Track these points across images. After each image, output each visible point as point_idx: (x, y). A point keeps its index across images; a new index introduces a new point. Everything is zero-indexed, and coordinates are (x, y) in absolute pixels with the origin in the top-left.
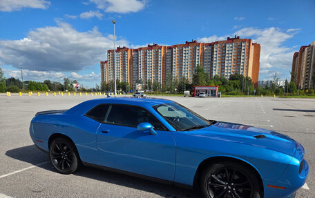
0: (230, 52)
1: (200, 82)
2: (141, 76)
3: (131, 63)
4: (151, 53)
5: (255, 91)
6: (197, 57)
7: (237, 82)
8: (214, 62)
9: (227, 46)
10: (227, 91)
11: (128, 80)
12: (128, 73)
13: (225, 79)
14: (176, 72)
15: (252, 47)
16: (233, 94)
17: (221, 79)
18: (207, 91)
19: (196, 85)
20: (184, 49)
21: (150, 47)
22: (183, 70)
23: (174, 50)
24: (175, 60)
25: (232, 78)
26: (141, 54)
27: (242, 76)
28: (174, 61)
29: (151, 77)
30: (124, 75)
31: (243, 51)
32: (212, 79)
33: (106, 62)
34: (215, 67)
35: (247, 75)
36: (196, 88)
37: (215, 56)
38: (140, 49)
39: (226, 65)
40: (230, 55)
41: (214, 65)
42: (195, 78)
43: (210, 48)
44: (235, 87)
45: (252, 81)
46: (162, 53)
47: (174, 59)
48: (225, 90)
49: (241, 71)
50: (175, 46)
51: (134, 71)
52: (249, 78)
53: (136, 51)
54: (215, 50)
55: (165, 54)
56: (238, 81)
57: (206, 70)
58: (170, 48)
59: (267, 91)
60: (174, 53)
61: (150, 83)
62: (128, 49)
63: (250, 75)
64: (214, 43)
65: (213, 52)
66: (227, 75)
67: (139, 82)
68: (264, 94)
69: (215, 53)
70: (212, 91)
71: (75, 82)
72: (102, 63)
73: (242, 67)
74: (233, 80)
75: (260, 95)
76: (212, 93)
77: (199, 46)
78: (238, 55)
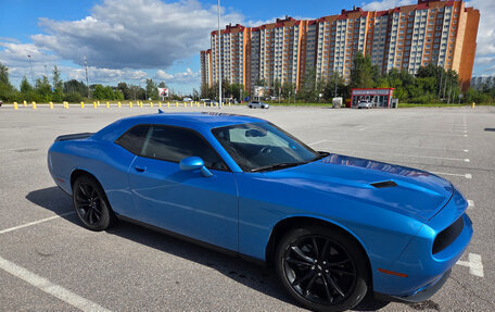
0: (422, 26)
1: (362, 81)
2: (264, 73)
3: (248, 51)
4: (282, 32)
5: (461, 96)
6: (361, 38)
7: (431, 81)
8: (391, 46)
9: (417, 14)
10: (410, 97)
11: (243, 81)
12: (242, 69)
13: (408, 75)
14: (322, 65)
15: (464, 16)
16: (421, 102)
17: (400, 76)
18: (372, 97)
19: (356, 88)
20: (338, 24)
21: (280, 23)
22: (336, 60)
23: (321, 26)
24: (322, 44)
25: (422, 73)
26: (265, 35)
27: (441, 69)
28: (319, 47)
29: (280, 76)
30: (237, 73)
31: (445, 24)
32: (384, 76)
33: (209, 51)
34: (393, 54)
35: (451, 66)
36: (355, 93)
37: (393, 34)
38: (264, 27)
39: (413, 50)
40: (421, 32)
41: (391, 51)
42: (355, 75)
43: (385, 20)
44: (426, 88)
45: (460, 78)
46: (300, 31)
47: (320, 41)
48: (405, 94)
49: (440, 60)
50: (323, 19)
51: (253, 65)
52: (454, 72)
53: (257, 30)
54: (394, 23)
55: (305, 35)
56: (433, 79)
57: (375, 61)
58: (314, 23)
59: (485, 96)
60: (320, 31)
61: (278, 85)
62: (243, 28)
63: (456, 67)
64: (393, 11)
65: (389, 26)
66: (413, 69)
67: (259, 83)
68: (478, 102)
69: (394, 29)
70: (381, 97)
71: (162, 85)
72: (203, 53)
73: (441, 54)
74: (424, 76)
75: (470, 103)
76: (381, 100)
77: (365, 18)
78: (435, 31)
